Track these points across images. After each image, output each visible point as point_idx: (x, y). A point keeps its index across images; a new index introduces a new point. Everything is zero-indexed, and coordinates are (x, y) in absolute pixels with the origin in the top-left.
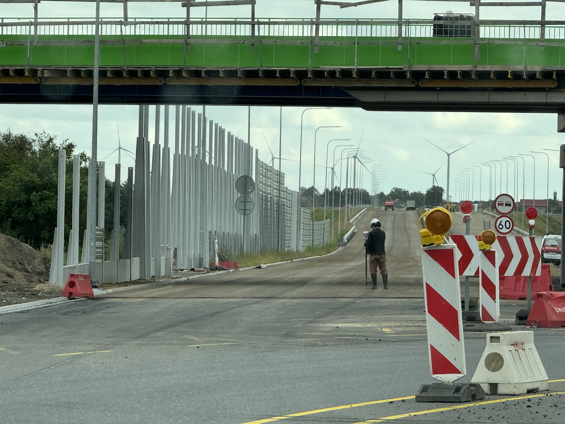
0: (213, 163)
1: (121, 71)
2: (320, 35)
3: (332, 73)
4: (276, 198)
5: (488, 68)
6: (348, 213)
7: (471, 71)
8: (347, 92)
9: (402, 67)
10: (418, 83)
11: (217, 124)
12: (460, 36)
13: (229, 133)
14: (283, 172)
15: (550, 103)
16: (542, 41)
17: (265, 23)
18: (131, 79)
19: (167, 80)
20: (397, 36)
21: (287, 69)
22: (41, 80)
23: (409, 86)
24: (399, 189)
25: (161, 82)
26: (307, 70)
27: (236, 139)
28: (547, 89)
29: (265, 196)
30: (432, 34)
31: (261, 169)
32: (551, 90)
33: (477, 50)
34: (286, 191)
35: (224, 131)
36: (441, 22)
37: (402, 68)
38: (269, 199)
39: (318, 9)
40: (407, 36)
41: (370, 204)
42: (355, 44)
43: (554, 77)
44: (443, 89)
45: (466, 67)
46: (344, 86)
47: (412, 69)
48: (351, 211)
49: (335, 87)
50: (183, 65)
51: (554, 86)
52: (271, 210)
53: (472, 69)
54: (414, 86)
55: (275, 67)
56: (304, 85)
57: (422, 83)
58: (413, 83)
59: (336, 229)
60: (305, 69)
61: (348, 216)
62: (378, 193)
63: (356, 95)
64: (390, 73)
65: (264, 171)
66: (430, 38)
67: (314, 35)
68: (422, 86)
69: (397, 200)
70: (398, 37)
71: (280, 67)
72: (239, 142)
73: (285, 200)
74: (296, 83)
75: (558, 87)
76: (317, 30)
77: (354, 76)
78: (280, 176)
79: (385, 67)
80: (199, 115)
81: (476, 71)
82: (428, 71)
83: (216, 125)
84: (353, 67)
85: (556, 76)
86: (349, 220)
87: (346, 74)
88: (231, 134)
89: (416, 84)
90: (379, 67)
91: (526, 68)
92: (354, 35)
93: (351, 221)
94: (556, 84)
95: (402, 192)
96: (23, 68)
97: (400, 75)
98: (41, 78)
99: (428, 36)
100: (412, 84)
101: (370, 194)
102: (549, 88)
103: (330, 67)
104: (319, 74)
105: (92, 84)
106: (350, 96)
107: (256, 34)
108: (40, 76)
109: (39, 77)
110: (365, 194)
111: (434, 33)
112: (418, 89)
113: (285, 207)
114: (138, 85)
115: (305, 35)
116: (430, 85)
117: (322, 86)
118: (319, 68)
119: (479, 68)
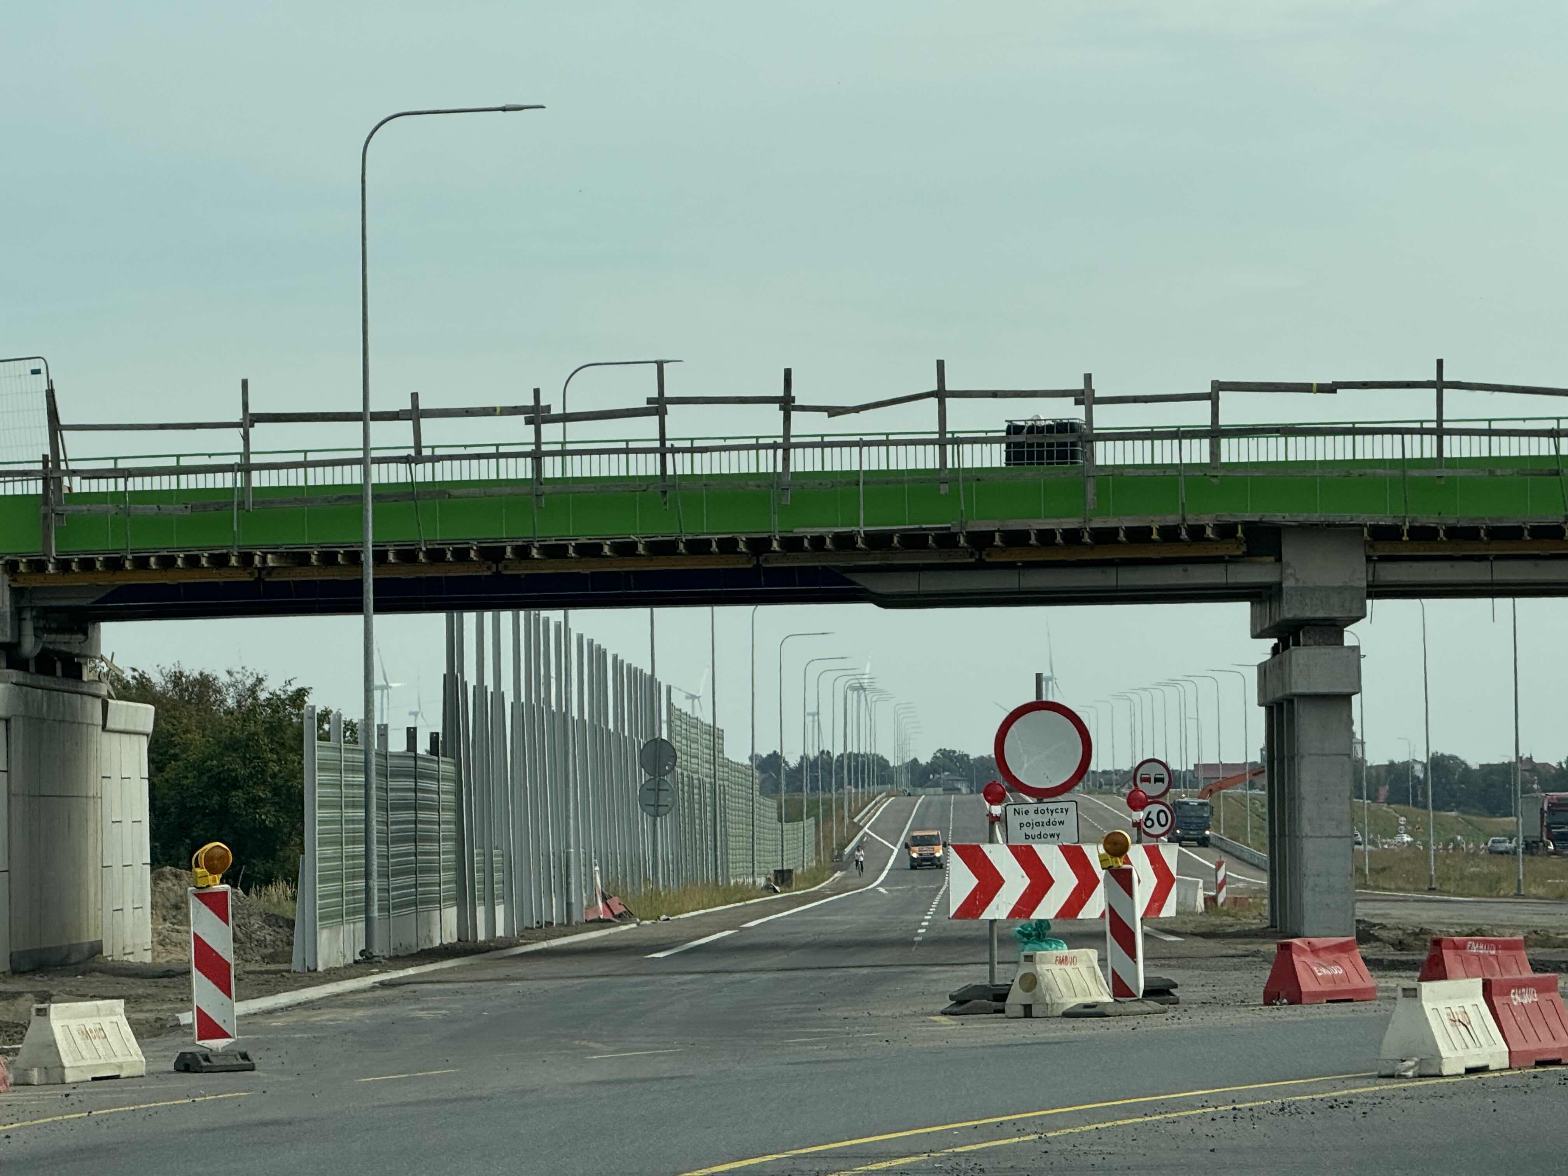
0: (586, 717)
1: (413, 551)
2: (792, 469)
3: (818, 542)
4: (707, 780)
5: (1112, 523)
6: (850, 803)
7: (1081, 529)
8: (848, 576)
9: (949, 525)
10: (980, 555)
11: (592, 640)
12: (1057, 463)
13: (615, 657)
14: (720, 728)
15: (1235, 583)
16: (1214, 468)
17: (684, 450)
18: (431, 564)
19: (501, 566)
20: (938, 467)
21: (730, 536)
22: (260, 574)
23: (965, 561)
24: (950, 751)
25: (489, 568)
26: (769, 537)
27: (629, 666)
28: (1227, 558)
29: (688, 777)
30: (1004, 460)
31: (678, 723)
32: (1234, 560)
33: (1091, 488)
34: (728, 763)
35: (605, 653)
36: (1020, 438)
37: (949, 528)
38: (696, 782)
39: (787, 420)
40: (956, 466)
41: (892, 784)
42: (858, 485)
43: (1240, 534)
44: (1030, 565)
45: (1071, 523)
46: (842, 564)
47: (970, 529)
48: (856, 801)
49: (824, 567)
50: (531, 535)
51: (1239, 553)
52: (700, 803)
53: (1082, 525)
54: (973, 560)
55: (707, 534)
56: (764, 565)
57: (988, 555)
58: (972, 555)
59: (828, 837)
60: (765, 535)
61: (849, 810)
62: (907, 760)
63: (863, 581)
64: (926, 537)
65: (684, 726)
66: (1001, 468)
67: (779, 469)
68: (988, 560)
69: (947, 773)
70: (940, 469)
71: (717, 534)
72: (634, 673)
73: (726, 783)
74: (748, 562)
75: (1249, 554)
76: (786, 459)
77: (860, 544)
78: (715, 735)
79: (917, 526)
80: (558, 626)
81: (1091, 529)
82: (999, 531)
83: (590, 643)
84: (856, 529)
85: (1243, 532)
86: (851, 818)
87: (844, 541)
88: (619, 658)
89: (977, 557)
90: (906, 527)
91: (1184, 520)
92: (856, 467)
93: (856, 820)
94: (1244, 548)
95: (956, 757)
96: (225, 551)
97: (946, 539)
98: (260, 570)
99: (996, 464)
100: (971, 558)
101: (891, 764)
102: (1230, 557)
103: (816, 530)
104: (792, 544)
105: (359, 577)
106: (854, 583)
107: (670, 471)
108: (259, 566)
109: (256, 568)
110: (882, 763)
111: (1008, 458)
112: (981, 566)
113: (727, 797)
114: (446, 578)
115: (762, 470)
116: (1004, 559)
117: (798, 567)
118: (792, 532)
119: (1097, 523)
